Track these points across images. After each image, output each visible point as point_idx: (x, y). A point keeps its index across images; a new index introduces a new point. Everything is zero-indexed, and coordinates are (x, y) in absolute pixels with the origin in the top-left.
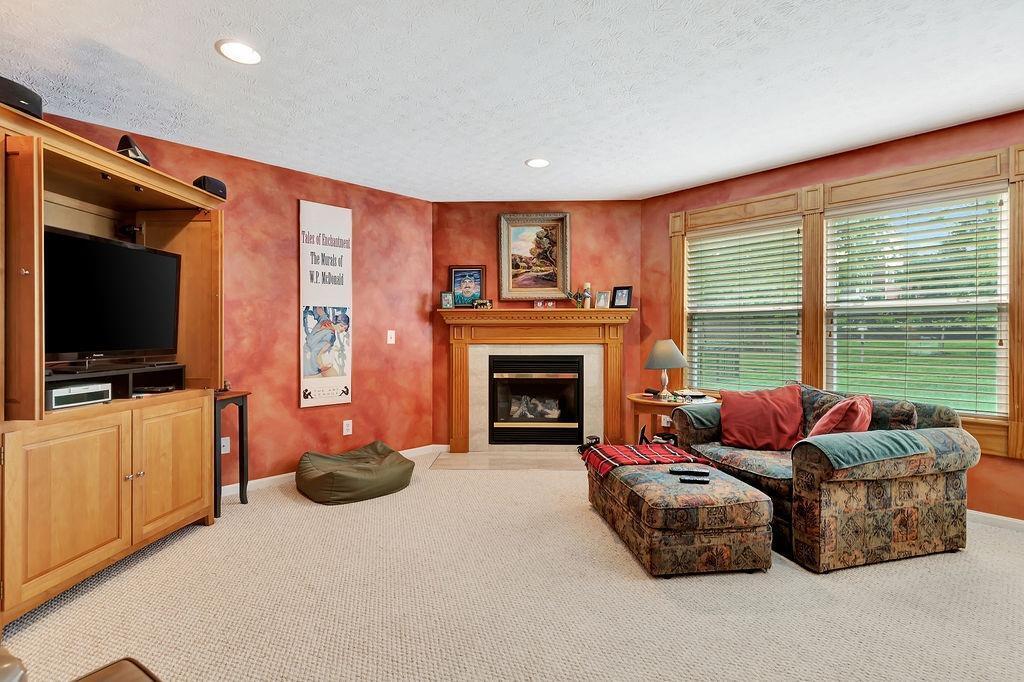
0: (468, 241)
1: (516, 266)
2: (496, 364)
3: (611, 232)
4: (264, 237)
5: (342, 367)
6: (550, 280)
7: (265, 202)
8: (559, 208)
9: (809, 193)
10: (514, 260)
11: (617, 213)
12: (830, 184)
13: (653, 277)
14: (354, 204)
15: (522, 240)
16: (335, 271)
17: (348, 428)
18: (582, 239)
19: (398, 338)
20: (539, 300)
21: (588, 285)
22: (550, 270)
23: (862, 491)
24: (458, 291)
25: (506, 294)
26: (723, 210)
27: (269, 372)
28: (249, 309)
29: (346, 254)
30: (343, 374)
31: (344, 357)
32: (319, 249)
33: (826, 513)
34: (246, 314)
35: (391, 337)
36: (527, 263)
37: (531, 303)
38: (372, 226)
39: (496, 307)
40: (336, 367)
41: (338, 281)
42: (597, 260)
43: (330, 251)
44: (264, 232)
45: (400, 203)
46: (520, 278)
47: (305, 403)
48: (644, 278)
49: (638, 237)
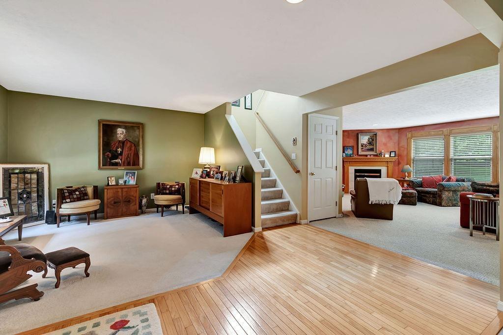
0: (349, 140)
1: (362, 146)
2: (356, 171)
3: (389, 137)
6: (372, 150)
8: (374, 131)
9: (446, 130)
10: (362, 145)
11: (391, 133)
12: (451, 129)
13: (402, 149)
15: (364, 140)
18: (381, 139)
20: (369, 155)
21: (383, 151)
22: (372, 147)
23: (451, 193)
24: (346, 153)
25: (359, 154)
26: (422, 132)
33: (443, 196)
36: (365, 145)
37: (366, 156)
39: (357, 157)
42: (385, 144)
46: (364, 149)
48: (399, 149)
49: (397, 138)
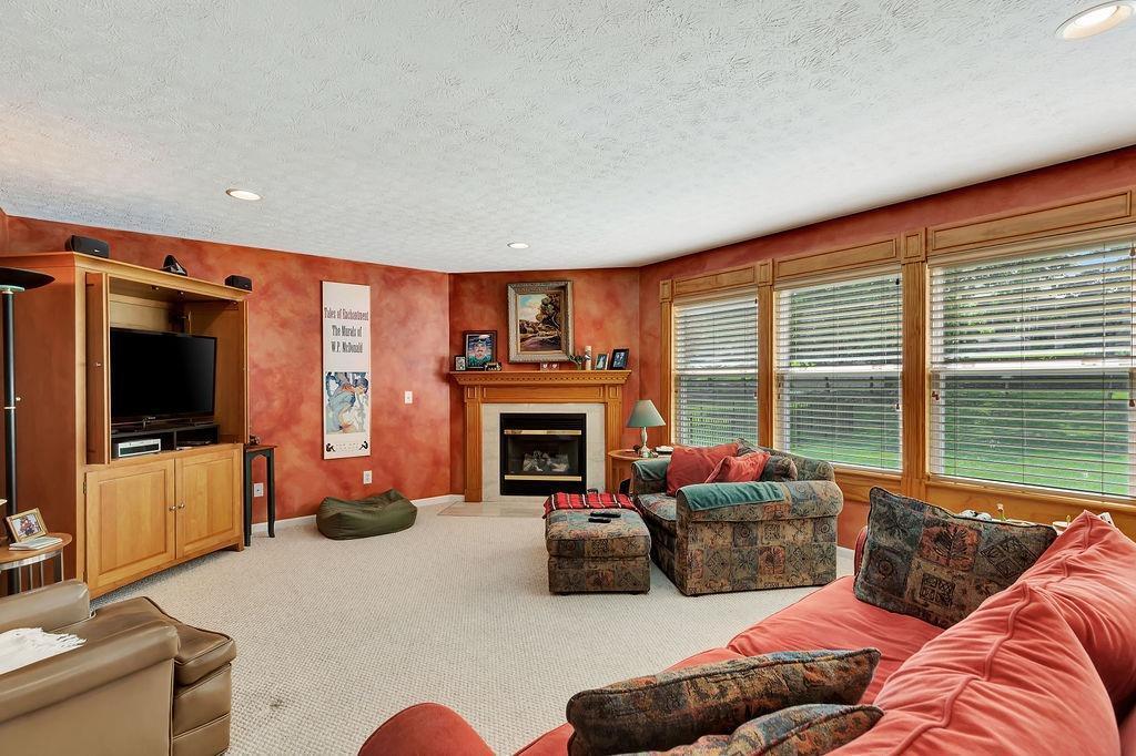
0: (481, 308)
1: (523, 331)
2: (508, 419)
3: (611, 297)
4: (291, 315)
5: (361, 424)
6: (555, 344)
7: (293, 286)
8: (563, 276)
9: (761, 267)
10: (521, 325)
11: (617, 279)
12: (777, 260)
13: (649, 340)
14: (372, 280)
15: (528, 308)
16: (354, 341)
17: (368, 477)
18: (583, 306)
19: (416, 399)
20: (545, 363)
21: (589, 348)
22: (555, 333)
23: (728, 531)
24: (471, 354)
25: (513, 356)
26: (699, 279)
27: (295, 429)
28: (279, 376)
29: (366, 325)
30: (363, 431)
31: (364, 416)
32: (340, 323)
33: (692, 547)
34: (276, 381)
35: (408, 397)
36: (534, 328)
37: (537, 365)
38: (390, 299)
39: (507, 370)
40: (355, 424)
41: (358, 349)
42: (598, 324)
43: (349, 324)
44: (292, 311)
45: (416, 277)
46: (528, 342)
47: (327, 455)
48: (642, 342)
49: (637, 302)
